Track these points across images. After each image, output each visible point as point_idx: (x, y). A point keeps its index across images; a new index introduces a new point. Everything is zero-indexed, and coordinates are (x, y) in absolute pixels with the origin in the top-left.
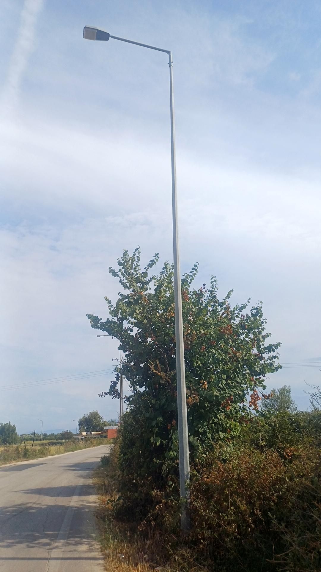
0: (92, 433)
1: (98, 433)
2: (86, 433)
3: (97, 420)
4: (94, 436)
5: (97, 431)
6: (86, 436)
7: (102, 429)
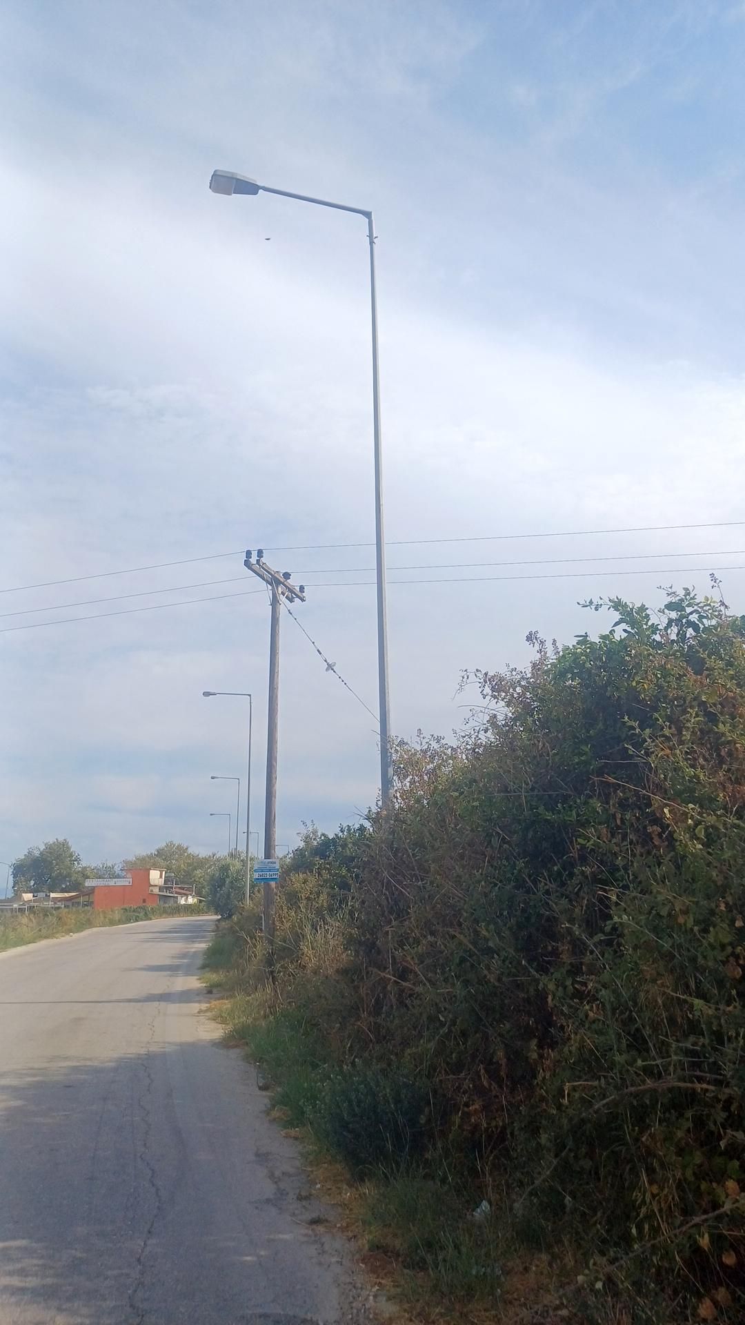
0: (51, 896)
1: (66, 895)
2: (34, 896)
3: (66, 863)
4: (55, 903)
5: (63, 891)
6: (32, 904)
7: (76, 886)
